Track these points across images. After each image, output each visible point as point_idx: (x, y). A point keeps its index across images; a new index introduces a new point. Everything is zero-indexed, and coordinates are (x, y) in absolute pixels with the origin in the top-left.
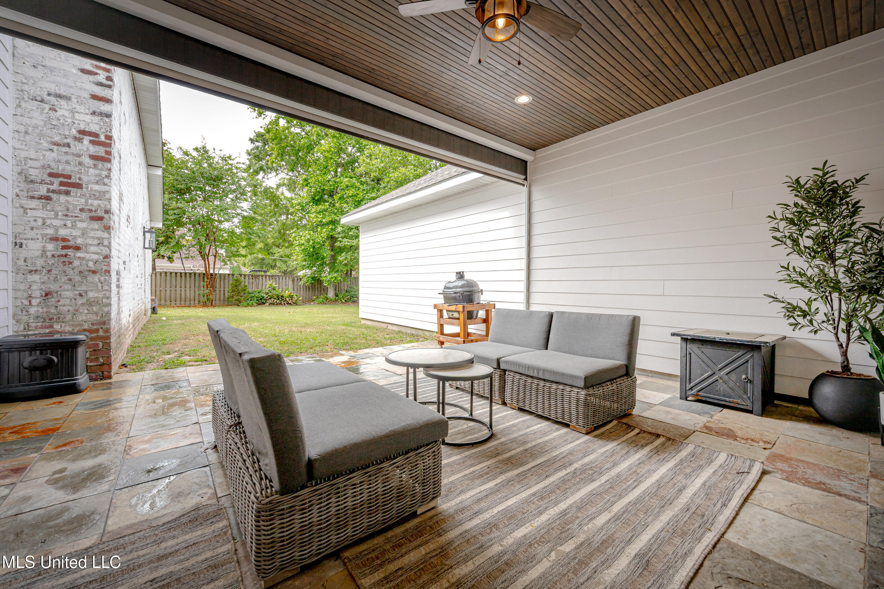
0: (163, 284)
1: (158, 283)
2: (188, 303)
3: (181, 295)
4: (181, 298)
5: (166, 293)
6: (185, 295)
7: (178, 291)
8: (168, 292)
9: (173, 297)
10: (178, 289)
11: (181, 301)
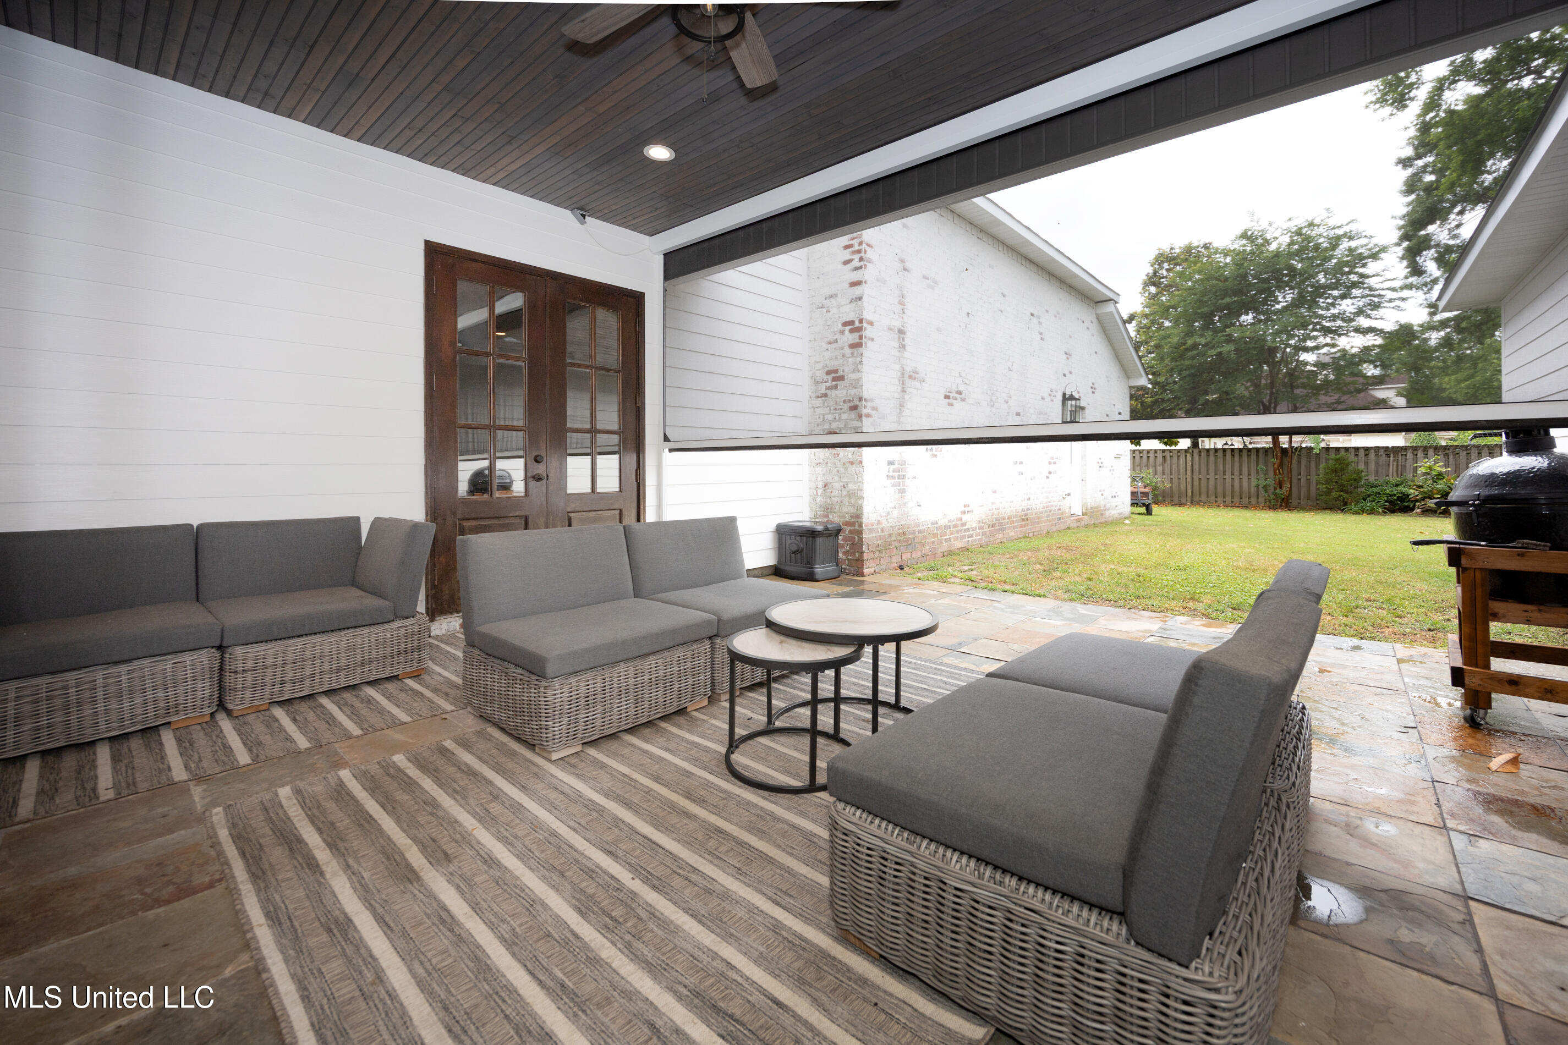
0: (1204, 469)
1: (1196, 467)
2: (1245, 501)
3: (1233, 486)
4: (1233, 492)
5: (1208, 483)
6: (1241, 487)
7: (1228, 481)
8: (1212, 482)
9: (1220, 489)
10: (1228, 476)
11: (1233, 497)
